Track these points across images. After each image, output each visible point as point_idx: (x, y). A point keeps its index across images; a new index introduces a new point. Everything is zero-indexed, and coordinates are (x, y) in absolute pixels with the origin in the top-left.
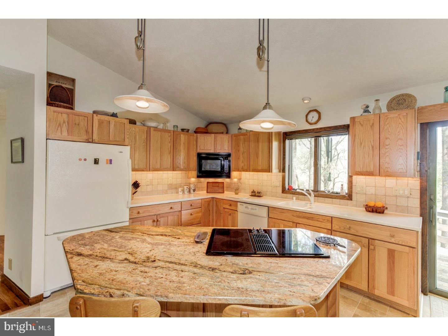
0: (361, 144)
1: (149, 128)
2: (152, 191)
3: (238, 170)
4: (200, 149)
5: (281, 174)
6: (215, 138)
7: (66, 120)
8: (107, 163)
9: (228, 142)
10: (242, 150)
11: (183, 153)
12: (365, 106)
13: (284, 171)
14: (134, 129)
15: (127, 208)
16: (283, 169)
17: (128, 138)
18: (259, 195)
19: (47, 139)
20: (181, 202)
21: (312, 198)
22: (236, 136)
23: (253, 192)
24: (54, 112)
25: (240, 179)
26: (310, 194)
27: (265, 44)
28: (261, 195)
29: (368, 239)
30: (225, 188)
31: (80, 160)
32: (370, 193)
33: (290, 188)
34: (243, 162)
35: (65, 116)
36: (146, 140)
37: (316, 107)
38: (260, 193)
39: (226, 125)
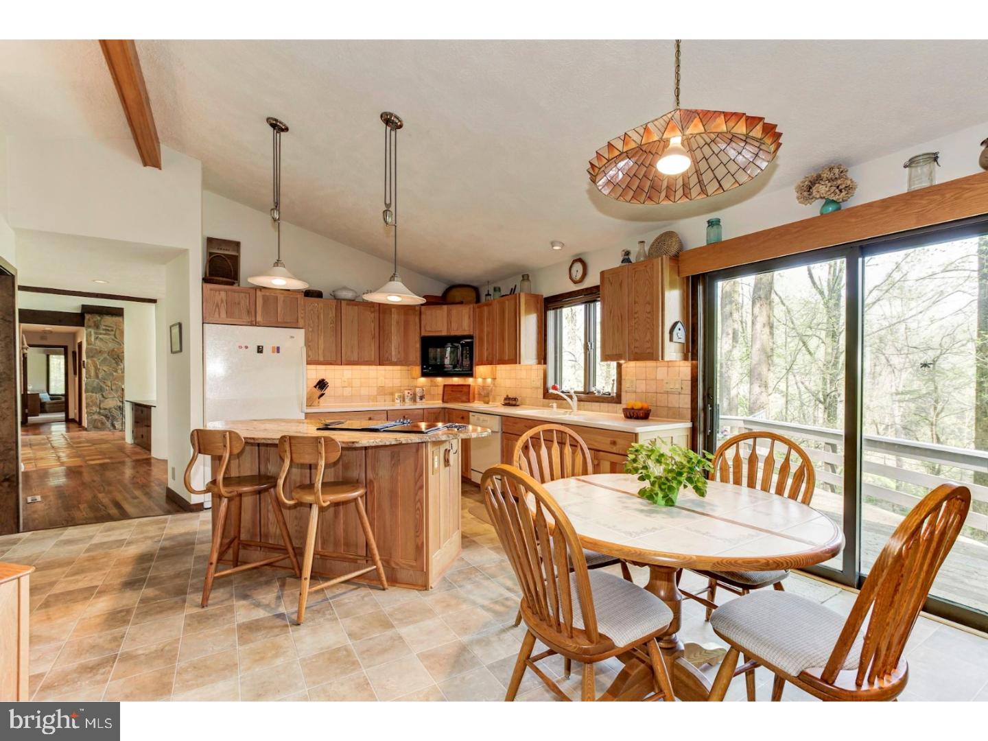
0: (610, 313)
1: (340, 301)
2: (352, 395)
3: (483, 363)
4: (426, 331)
5: (542, 367)
6: (449, 312)
7: (224, 299)
8: (273, 352)
9: (469, 317)
10: (486, 329)
11: (395, 337)
12: (625, 253)
13: (544, 361)
14: (316, 305)
15: (302, 412)
16: (542, 358)
17: (302, 318)
18: (514, 402)
19: (203, 323)
20: (387, 411)
21: (574, 403)
23: (508, 398)
24: (211, 290)
26: (571, 397)
28: (518, 404)
31: (240, 347)
34: (487, 349)
35: (223, 294)
36: (334, 320)
37: (580, 254)
38: (515, 399)
39: (476, 290)
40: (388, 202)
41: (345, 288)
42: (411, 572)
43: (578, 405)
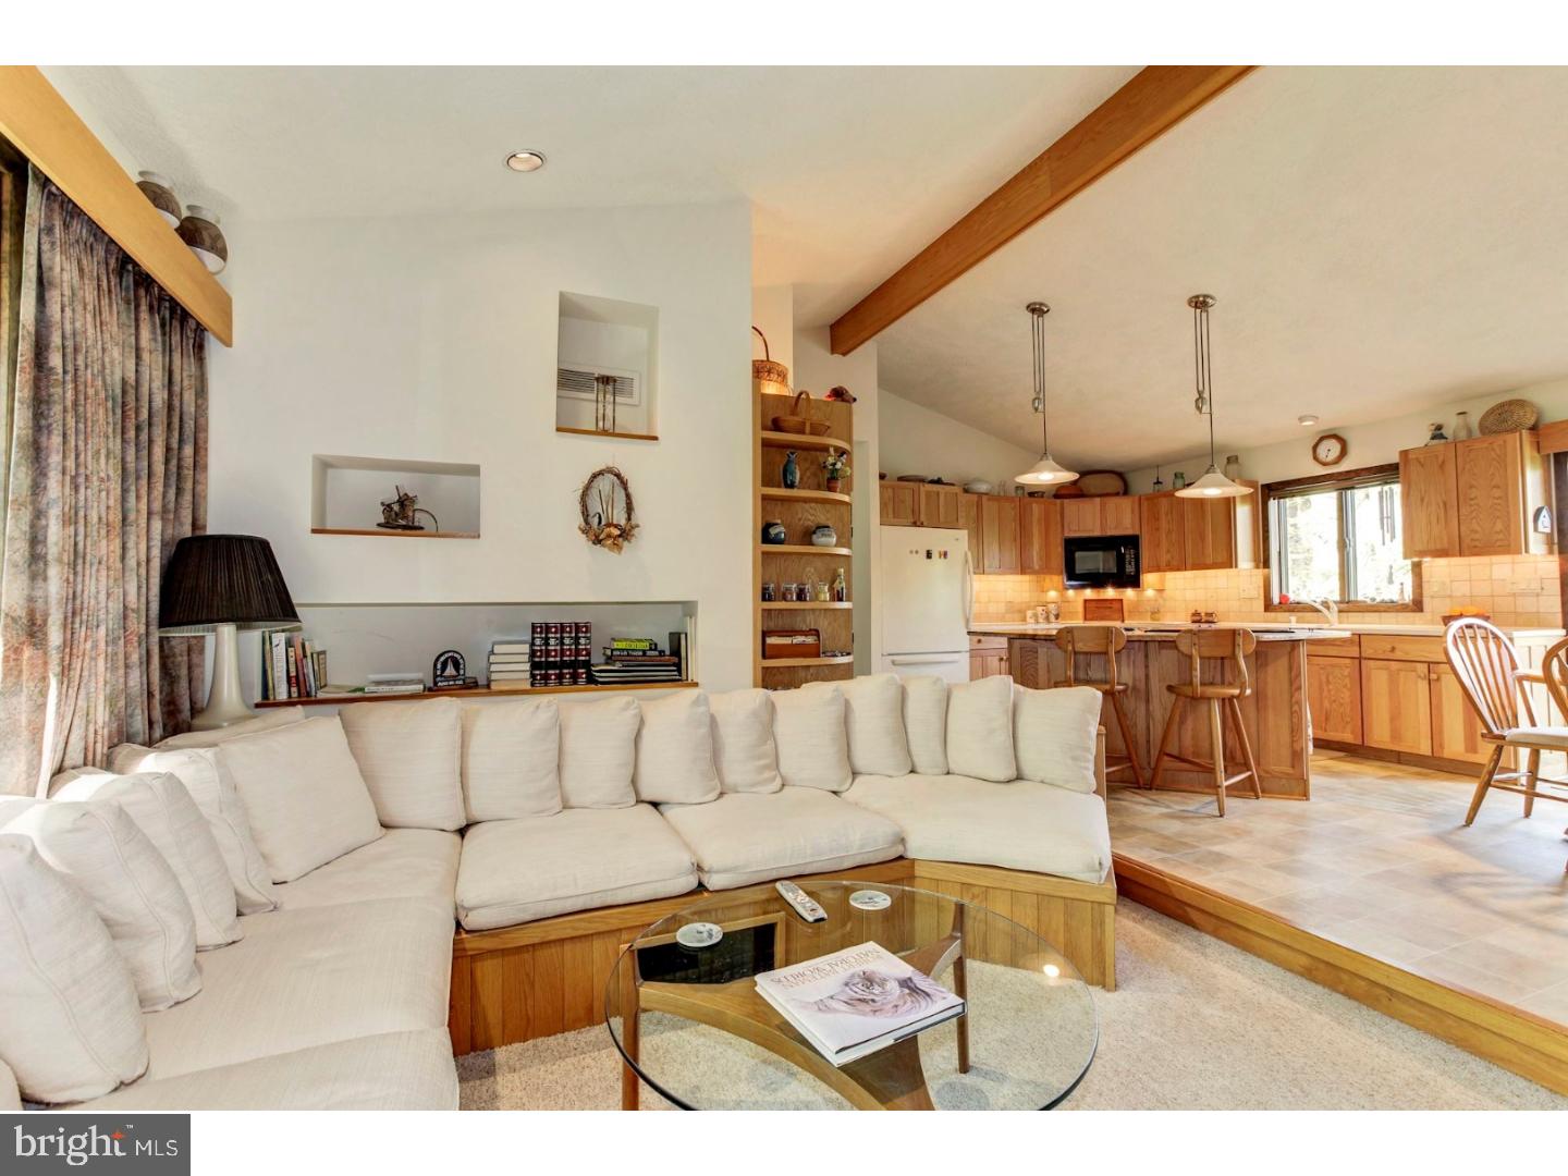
0: (1422, 500)
1: (980, 495)
3: (1158, 569)
4: (1071, 530)
5: (1261, 572)
6: (1103, 507)
7: (891, 496)
8: (941, 556)
9: (1133, 512)
10: (1164, 524)
11: (1037, 540)
12: (1433, 428)
13: (1266, 564)
16: (1264, 562)
17: (962, 516)
18: (1210, 619)
19: (881, 525)
21: (1333, 616)
22: (1152, 498)
23: (1196, 614)
25: (1161, 591)
26: (1328, 608)
27: (1206, 395)
29: (1426, 665)
30: (1126, 614)
31: (913, 553)
32: (1459, 594)
33: (1284, 600)
34: (1168, 551)
35: (890, 491)
36: (976, 520)
37: (1335, 429)
38: (1211, 615)
39: (1121, 475)
40: (1201, 388)
41: (979, 480)
42: (1284, 781)
43: (1339, 617)
